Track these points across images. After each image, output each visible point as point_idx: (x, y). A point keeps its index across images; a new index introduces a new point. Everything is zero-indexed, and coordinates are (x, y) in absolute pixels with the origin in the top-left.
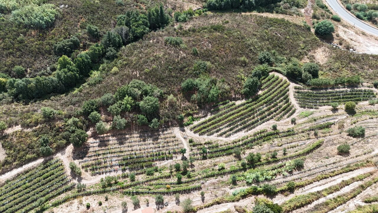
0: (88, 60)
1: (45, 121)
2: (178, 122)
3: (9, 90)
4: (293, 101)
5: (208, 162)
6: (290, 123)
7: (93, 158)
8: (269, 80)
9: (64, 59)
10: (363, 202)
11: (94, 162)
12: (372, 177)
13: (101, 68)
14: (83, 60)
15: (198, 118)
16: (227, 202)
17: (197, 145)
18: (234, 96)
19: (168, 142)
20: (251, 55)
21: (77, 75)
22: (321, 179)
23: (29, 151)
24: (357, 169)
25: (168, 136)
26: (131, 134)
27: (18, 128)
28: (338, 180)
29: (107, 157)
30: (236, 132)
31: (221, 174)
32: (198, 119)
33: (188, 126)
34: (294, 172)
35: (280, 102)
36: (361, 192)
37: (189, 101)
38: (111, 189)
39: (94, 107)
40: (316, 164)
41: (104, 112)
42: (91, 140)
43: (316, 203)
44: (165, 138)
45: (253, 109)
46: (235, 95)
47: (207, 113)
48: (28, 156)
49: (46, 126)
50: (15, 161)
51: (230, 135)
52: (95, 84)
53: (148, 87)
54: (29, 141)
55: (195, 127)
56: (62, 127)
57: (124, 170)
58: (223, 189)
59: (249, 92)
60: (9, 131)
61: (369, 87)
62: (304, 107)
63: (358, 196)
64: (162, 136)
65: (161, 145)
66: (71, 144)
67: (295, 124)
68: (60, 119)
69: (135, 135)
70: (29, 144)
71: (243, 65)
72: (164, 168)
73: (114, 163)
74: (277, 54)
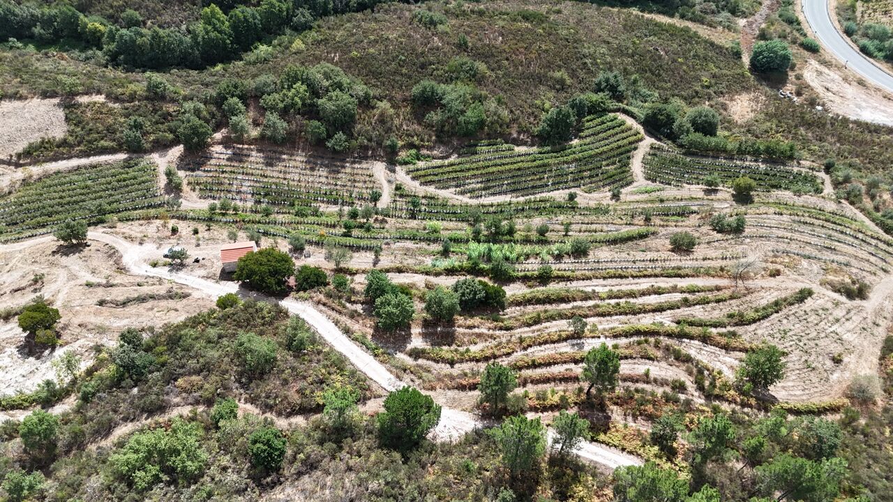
0: (256, 21)
1: (147, 98)
2: (386, 154)
3: (105, 46)
4: (636, 166)
5: (413, 224)
6: (608, 198)
7: (211, 174)
8: (603, 123)
9: (213, 12)
10: (672, 322)
11: (210, 180)
12: (716, 293)
13: (275, 42)
14: (245, 17)
15: (429, 156)
16: (416, 272)
17: (408, 196)
18: (515, 136)
19: (355, 181)
20: (582, 74)
21: (228, 41)
22: (611, 277)
23: (106, 136)
24: (693, 276)
25: (360, 172)
26: (292, 155)
27: (101, 99)
28: (645, 284)
29: (236, 179)
30: (494, 194)
31: (430, 240)
32: (428, 159)
33: (404, 166)
34: (566, 259)
35: (608, 165)
36: (679, 308)
37: (420, 124)
38: (224, 219)
39: (238, 92)
40: (616, 255)
41: (254, 108)
42: (218, 148)
43: (579, 303)
44: (353, 175)
45: (544, 165)
46: (519, 133)
47: (452, 154)
48: (102, 142)
49: (146, 106)
50: (79, 146)
51: (481, 196)
52: (255, 63)
53: (345, 80)
54: (110, 121)
55: (418, 170)
56: (174, 114)
57: (259, 202)
58: (419, 258)
59: (548, 133)
60: (84, 100)
61: (813, 169)
62: (654, 181)
63: (669, 311)
64: (348, 170)
65: (339, 183)
66: (182, 146)
67: (617, 200)
68: (173, 101)
69: (299, 158)
70: (110, 126)
71: (558, 87)
72: (331, 215)
73: (244, 189)
74: (641, 83)
